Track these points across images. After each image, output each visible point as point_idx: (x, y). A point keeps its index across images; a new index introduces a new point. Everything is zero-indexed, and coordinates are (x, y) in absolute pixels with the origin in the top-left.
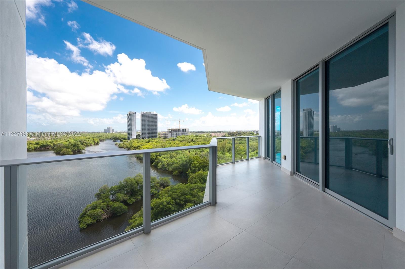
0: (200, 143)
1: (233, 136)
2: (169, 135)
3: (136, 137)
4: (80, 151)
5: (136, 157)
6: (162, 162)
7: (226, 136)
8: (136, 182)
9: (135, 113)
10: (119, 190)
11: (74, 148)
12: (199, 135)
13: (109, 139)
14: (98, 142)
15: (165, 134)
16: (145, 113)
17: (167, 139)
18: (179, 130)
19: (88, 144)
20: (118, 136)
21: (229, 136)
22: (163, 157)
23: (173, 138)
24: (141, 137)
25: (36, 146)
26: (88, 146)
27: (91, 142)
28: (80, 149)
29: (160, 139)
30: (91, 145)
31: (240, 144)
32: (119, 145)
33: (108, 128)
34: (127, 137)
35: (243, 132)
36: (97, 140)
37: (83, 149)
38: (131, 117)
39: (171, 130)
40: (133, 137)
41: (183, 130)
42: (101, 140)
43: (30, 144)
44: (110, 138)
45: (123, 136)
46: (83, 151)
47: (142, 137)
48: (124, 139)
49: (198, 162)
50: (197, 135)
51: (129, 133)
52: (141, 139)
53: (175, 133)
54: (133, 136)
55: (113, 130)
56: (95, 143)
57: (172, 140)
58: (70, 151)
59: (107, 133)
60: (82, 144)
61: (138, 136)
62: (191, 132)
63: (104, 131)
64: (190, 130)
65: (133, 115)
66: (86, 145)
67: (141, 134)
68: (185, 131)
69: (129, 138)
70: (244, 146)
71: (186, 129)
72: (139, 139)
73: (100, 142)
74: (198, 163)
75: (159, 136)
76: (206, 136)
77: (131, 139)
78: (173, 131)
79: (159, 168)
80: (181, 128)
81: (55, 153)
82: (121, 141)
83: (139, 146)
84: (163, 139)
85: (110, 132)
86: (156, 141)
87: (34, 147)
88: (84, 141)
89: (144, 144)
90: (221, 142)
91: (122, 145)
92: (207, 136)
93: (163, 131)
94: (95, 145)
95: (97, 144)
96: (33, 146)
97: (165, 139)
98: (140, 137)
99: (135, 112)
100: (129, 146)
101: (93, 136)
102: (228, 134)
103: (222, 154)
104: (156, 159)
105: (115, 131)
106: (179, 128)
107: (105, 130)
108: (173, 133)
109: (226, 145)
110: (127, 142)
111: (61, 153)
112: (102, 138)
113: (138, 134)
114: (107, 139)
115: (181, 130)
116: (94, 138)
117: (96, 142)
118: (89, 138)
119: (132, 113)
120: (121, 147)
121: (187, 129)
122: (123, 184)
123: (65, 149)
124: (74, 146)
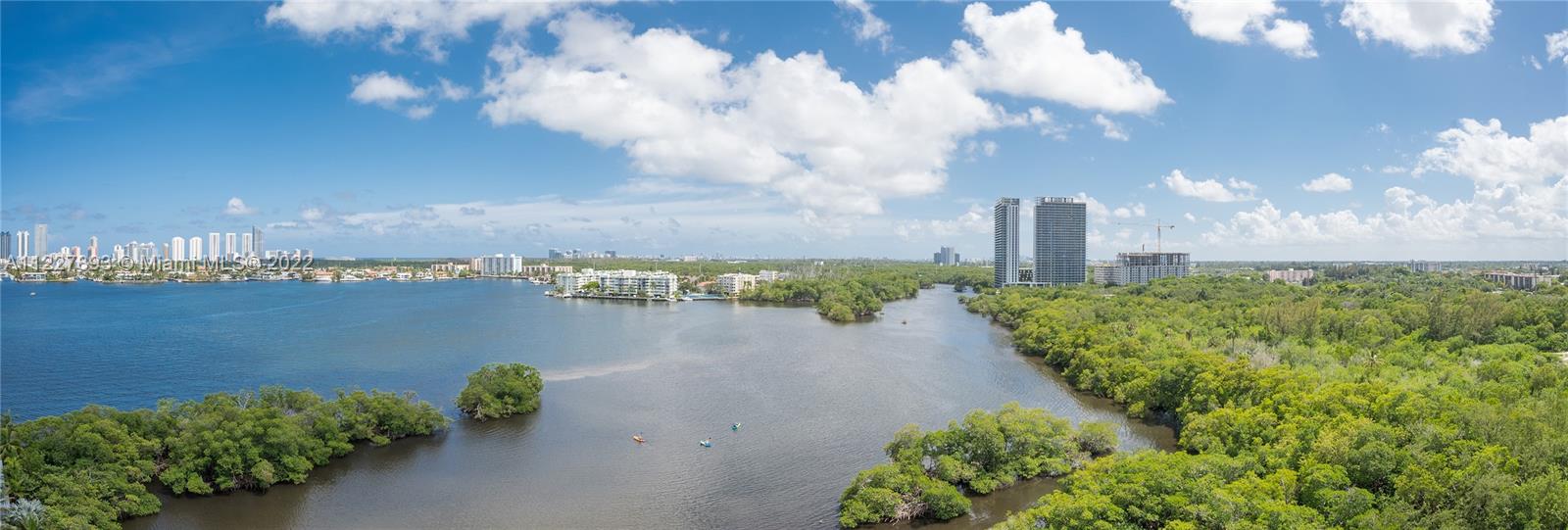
0: (1229, 304)
1: (1342, 278)
2: (1123, 276)
3: (1021, 280)
4: (869, 314)
5: (1012, 346)
6: (1093, 371)
7: (1317, 282)
8: (1002, 430)
9: (1017, 202)
10: (950, 445)
11: (858, 304)
12: (1227, 276)
13: (944, 283)
14: (915, 291)
15: (1110, 271)
16: (1047, 200)
17: (1117, 290)
18: (1155, 259)
19: (891, 295)
20: (969, 276)
21: (1329, 279)
22: (1099, 353)
23: (1134, 286)
24: (1033, 278)
25: (786, 292)
26: (889, 300)
27: (898, 290)
28: (872, 309)
29: (1092, 288)
30: (897, 299)
31: (1365, 306)
32: (968, 304)
33: (943, 249)
34: (992, 279)
35: (1375, 267)
36: (911, 284)
37: (878, 310)
38: (1005, 215)
39: (1128, 259)
40: (1009, 281)
41: (1170, 256)
42: (924, 286)
43: (778, 287)
44: (946, 279)
45: (982, 277)
46: (877, 314)
47: (1038, 280)
48: (985, 284)
49: (1217, 374)
50: (1219, 275)
51: (1000, 264)
52: (1034, 285)
53: (1144, 269)
54: (1011, 277)
55: (957, 256)
56: (907, 291)
57: (1132, 293)
58: (849, 311)
59: (941, 264)
60: (878, 295)
61: (1025, 276)
62: (1198, 265)
63: (932, 257)
64: (1193, 258)
65: (1010, 208)
66: (885, 297)
67: (1034, 269)
68: (1175, 260)
69: (998, 284)
70: (1377, 317)
71: (1179, 255)
72: (1029, 285)
73: (920, 291)
74: (1219, 379)
75: (1091, 277)
76: (1248, 278)
77: (1006, 285)
78: (1135, 261)
79: (1083, 386)
80: (1162, 252)
81: (820, 313)
82: (977, 290)
83: (1024, 310)
84: (1103, 289)
85: (948, 263)
86: (1078, 293)
87: (784, 295)
88: (883, 286)
89: (1038, 303)
90: (1300, 303)
91: (976, 305)
92: (1252, 279)
93: (1105, 262)
94: (907, 298)
95: (913, 295)
96: (781, 294)
97: (1110, 288)
98: (1030, 279)
99: (1018, 200)
100: (995, 307)
101: (903, 273)
102: (1325, 272)
103: (1306, 343)
104: (1073, 356)
105: (962, 259)
106: (1156, 252)
107: (935, 254)
108: (1135, 269)
109: (1319, 311)
110: (994, 294)
111: (830, 314)
112: (927, 280)
113: (1027, 271)
114: (940, 283)
115: (1164, 260)
116: (905, 278)
117: (911, 290)
118: (895, 279)
119: (1007, 201)
120: (974, 311)
121: (1184, 255)
122: (960, 431)
123: (839, 305)
124: (857, 299)
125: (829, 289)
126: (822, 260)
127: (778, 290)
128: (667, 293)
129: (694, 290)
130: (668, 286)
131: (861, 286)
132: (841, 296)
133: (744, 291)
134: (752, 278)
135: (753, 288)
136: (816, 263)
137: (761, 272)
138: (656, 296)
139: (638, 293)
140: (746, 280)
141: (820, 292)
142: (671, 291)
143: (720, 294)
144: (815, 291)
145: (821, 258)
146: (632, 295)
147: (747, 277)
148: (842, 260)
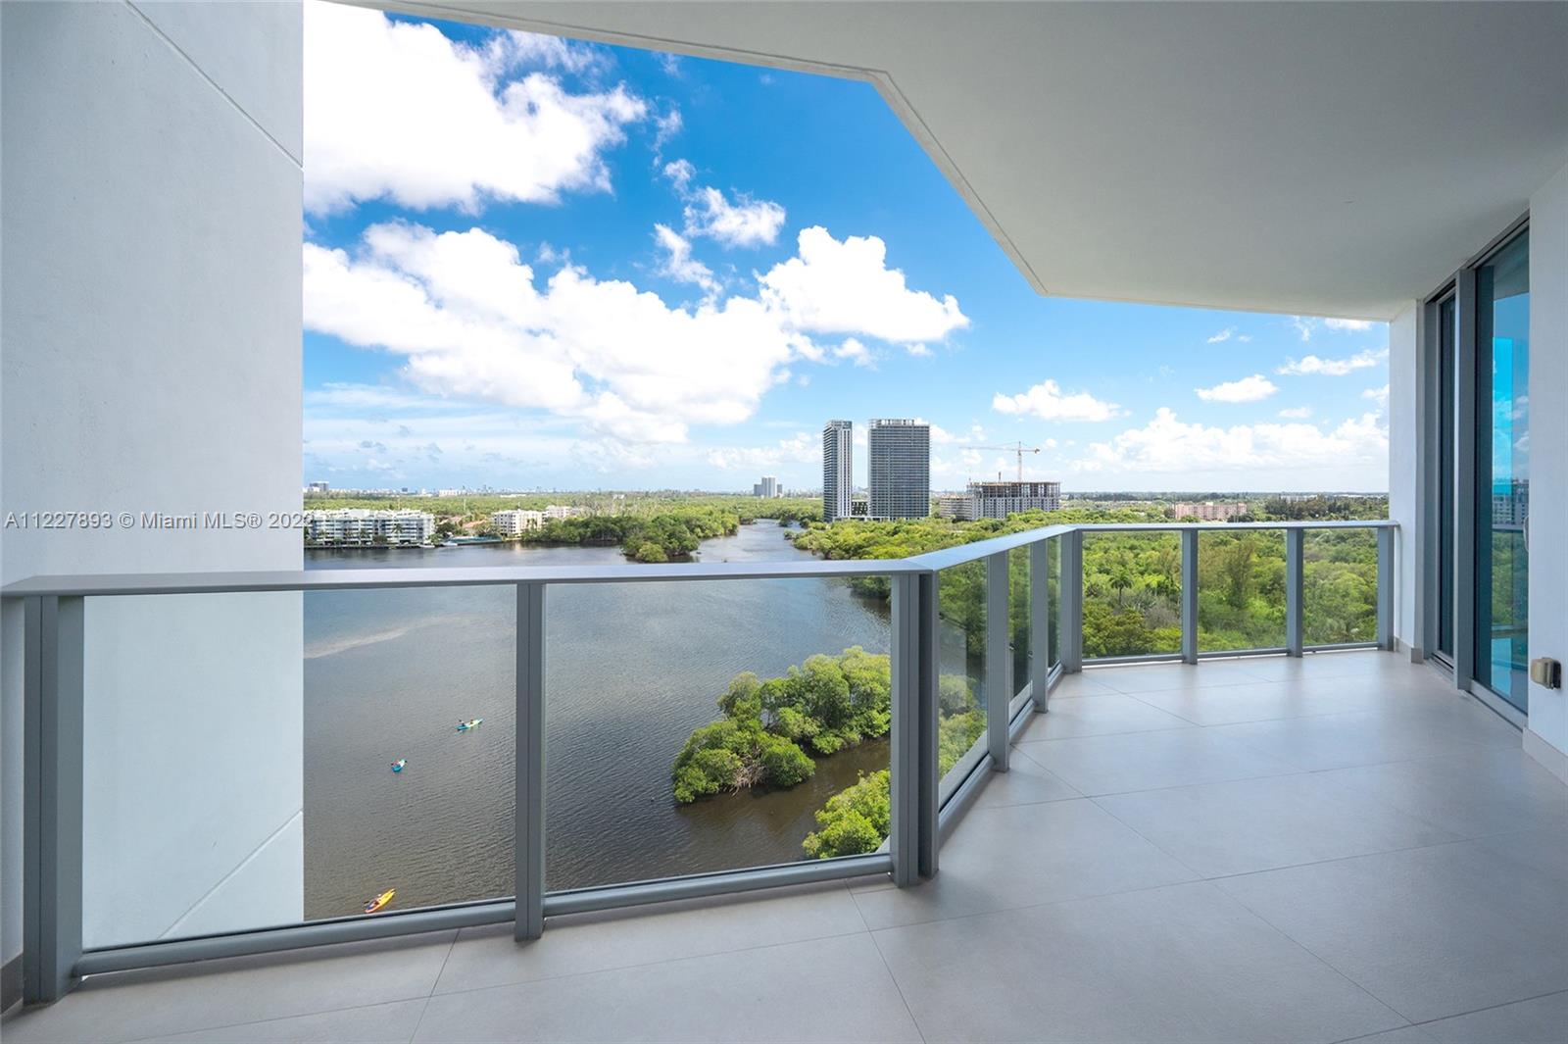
0: (1114, 545)
1: (1299, 517)
2: (974, 508)
3: (853, 513)
4: (684, 554)
7: (1252, 520)
8: (846, 677)
9: (849, 425)
10: (789, 696)
11: (671, 543)
12: (1111, 512)
13: (766, 518)
14: (734, 526)
15: (958, 503)
16: (883, 423)
17: (967, 525)
18: (1015, 489)
19: (707, 531)
20: (794, 509)
21: (1273, 517)
23: (989, 521)
24: (869, 512)
25: (581, 530)
26: (706, 537)
27: (715, 525)
28: (686, 548)
29: (938, 523)
30: (715, 536)
31: (1335, 559)
32: (795, 540)
33: (764, 480)
34: (820, 512)
35: (1362, 502)
36: (731, 520)
37: (694, 548)
38: (835, 439)
39: (981, 489)
40: (840, 514)
41: (1034, 486)
42: (744, 522)
43: (572, 524)
44: (769, 515)
45: (809, 509)
46: (693, 554)
47: (874, 514)
48: (813, 518)
49: (1098, 628)
50: (1100, 509)
51: (830, 494)
52: (869, 519)
53: (1000, 501)
54: (843, 511)
55: (780, 487)
56: (725, 528)
57: (986, 529)
58: (661, 550)
59: (763, 497)
60: (692, 531)
61: (859, 509)
62: (1071, 497)
63: (753, 488)
64: (1064, 489)
65: (841, 432)
66: (701, 534)
67: (869, 501)
68: (1041, 491)
69: (828, 518)
70: (1362, 575)
71: (1046, 484)
72: (863, 519)
73: (740, 528)
74: (1101, 634)
75: (936, 510)
76: (1143, 514)
77: (837, 519)
78: (989, 492)
80: (1024, 480)
81: (626, 555)
82: (804, 525)
83: (860, 547)
84: (951, 524)
85: (770, 494)
86: (922, 528)
87: (580, 534)
88: (698, 523)
89: (877, 539)
90: (1222, 548)
91: (805, 541)
92: (1149, 515)
93: (952, 493)
94: (725, 534)
95: (732, 532)
96: (576, 533)
97: (959, 524)
98: (864, 512)
99: (851, 423)
100: (828, 544)
101: (721, 507)
102: (1267, 508)
103: (1231, 603)
105: (785, 490)
106: (1017, 481)
107: (755, 486)
108: (989, 502)
109: (1254, 558)
110: (823, 529)
111: (638, 555)
112: (747, 515)
113: (860, 504)
114: (762, 517)
115: (1027, 491)
116: (723, 512)
117: (730, 526)
118: (711, 514)
119: (838, 424)
120: (803, 548)
121: (1053, 484)
122: (801, 679)
123: (649, 545)
124: (670, 536)
125: (635, 526)
126: (622, 493)
127: (572, 528)
128: (421, 537)
129: (458, 533)
130: (421, 529)
131: (672, 522)
132: (651, 534)
133: (527, 530)
134: (538, 516)
135: (539, 527)
136: (615, 497)
137: (548, 507)
138: (403, 542)
139: (375, 539)
140: (530, 518)
141: (623, 529)
142: (426, 534)
143: (495, 537)
144: (617, 528)
145: (620, 490)
146: (365, 542)
147: (531, 514)
148: (647, 493)
